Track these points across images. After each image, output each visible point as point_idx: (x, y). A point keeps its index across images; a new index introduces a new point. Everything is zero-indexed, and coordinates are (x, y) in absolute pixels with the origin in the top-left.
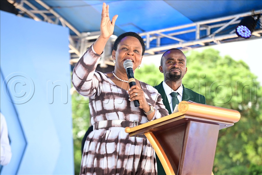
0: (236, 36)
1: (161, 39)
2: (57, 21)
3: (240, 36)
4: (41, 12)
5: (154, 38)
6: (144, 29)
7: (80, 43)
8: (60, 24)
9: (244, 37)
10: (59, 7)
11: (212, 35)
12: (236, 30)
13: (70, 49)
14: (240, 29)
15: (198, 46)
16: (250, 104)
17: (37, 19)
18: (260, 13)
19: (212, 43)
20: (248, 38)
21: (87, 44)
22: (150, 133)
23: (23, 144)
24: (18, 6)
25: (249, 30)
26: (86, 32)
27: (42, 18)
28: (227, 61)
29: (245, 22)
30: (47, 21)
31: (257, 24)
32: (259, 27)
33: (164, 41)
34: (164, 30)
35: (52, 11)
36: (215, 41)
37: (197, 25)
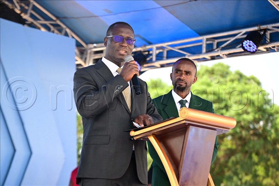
0: (242, 50)
1: (168, 52)
2: (63, 32)
3: (246, 50)
4: (47, 23)
5: (161, 51)
6: (151, 41)
7: (87, 54)
8: (66, 34)
9: (250, 52)
10: (66, 18)
11: (218, 49)
12: (243, 44)
13: (77, 61)
14: (246, 44)
15: (205, 60)
16: (261, 123)
17: (43, 30)
18: (266, 28)
19: (218, 57)
20: (253, 53)
21: (93, 55)
22: (153, 137)
23: (28, 153)
24: (25, 16)
25: (255, 45)
26: (93, 43)
27: (48, 29)
28: (237, 77)
29: (251, 36)
30: (53, 32)
31: (263, 39)
32: (266, 42)
33: (171, 54)
34: (170, 43)
35: (59, 22)
36: (221, 55)
37: (204, 39)
